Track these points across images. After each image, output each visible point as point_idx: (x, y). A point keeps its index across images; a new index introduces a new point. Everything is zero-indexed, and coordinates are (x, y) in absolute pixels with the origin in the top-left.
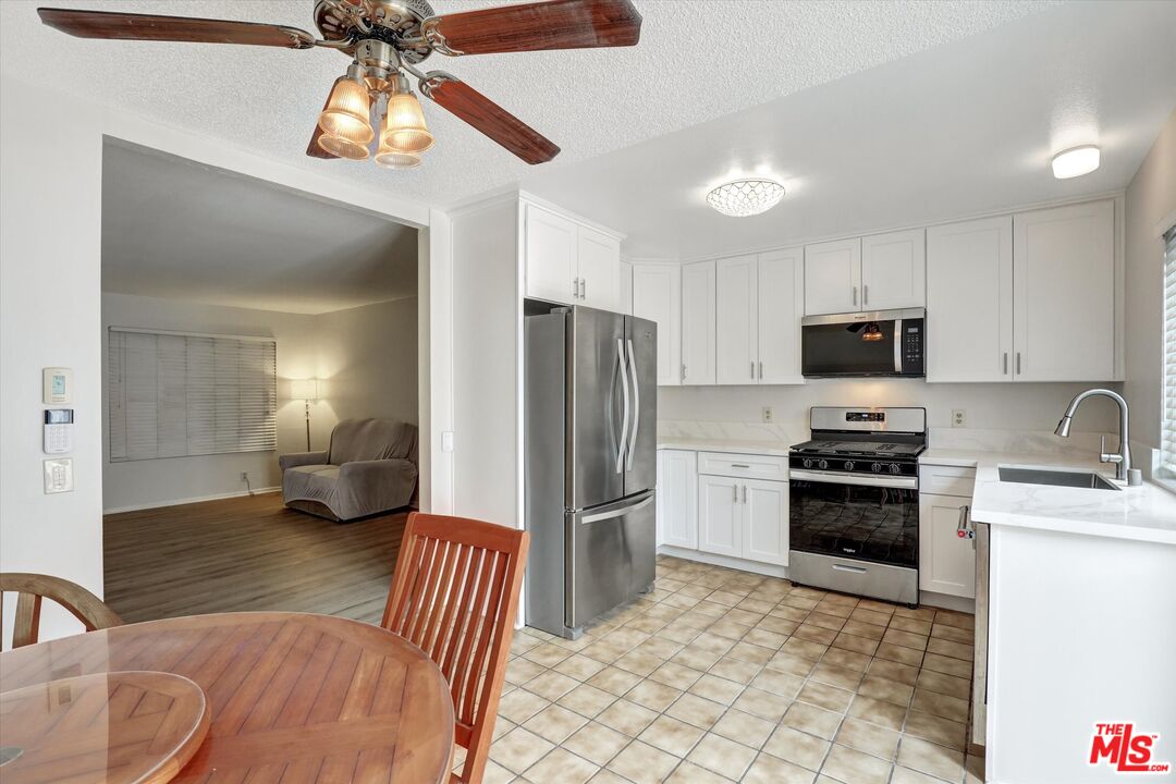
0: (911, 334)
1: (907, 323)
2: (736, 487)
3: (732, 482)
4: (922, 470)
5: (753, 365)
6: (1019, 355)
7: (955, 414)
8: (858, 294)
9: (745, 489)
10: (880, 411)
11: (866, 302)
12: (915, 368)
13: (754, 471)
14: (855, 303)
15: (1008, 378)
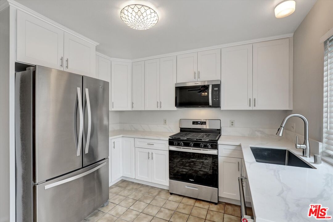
0: (216, 90)
1: (214, 86)
2: (149, 153)
3: (147, 151)
4: (219, 147)
5: (158, 103)
6: (255, 99)
7: (231, 122)
8: (196, 75)
9: (152, 153)
10: (204, 121)
11: (199, 78)
12: (217, 105)
13: (155, 146)
14: (195, 78)
15: (251, 108)
